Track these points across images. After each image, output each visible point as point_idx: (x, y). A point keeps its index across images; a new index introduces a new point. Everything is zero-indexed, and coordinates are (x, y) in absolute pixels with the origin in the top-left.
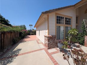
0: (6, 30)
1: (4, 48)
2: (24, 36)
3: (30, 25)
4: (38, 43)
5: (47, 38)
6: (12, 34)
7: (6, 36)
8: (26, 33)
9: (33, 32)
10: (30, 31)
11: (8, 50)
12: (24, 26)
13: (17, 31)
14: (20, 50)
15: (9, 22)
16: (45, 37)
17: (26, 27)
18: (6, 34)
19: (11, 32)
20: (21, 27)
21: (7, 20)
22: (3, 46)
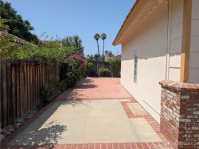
0: (21, 55)
1: (18, 112)
2: (75, 80)
3: (97, 37)
4: (130, 114)
5: (174, 98)
6: (39, 68)
7: (22, 74)
8: (83, 69)
9: (106, 64)
10: (97, 60)
11: (27, 122)
12: (76, 38)
13: (54, 60)
14: (60, 129)
15: (32, 29)
16: (166, 87)
17: (83, 45)
18: (23, 67)
19: (34, 63)
20: (66, 43)
21: (27, 23)
22: (14, 106)
